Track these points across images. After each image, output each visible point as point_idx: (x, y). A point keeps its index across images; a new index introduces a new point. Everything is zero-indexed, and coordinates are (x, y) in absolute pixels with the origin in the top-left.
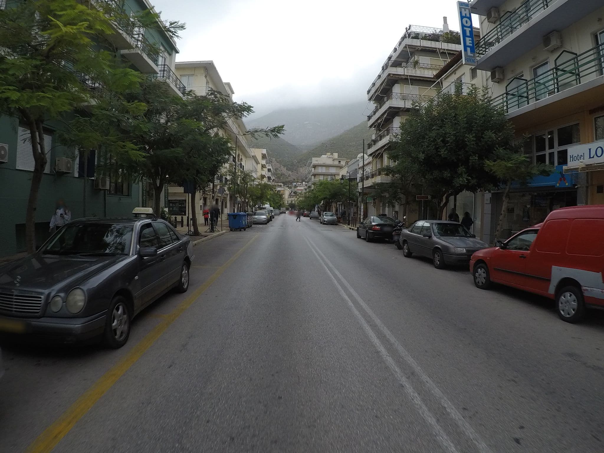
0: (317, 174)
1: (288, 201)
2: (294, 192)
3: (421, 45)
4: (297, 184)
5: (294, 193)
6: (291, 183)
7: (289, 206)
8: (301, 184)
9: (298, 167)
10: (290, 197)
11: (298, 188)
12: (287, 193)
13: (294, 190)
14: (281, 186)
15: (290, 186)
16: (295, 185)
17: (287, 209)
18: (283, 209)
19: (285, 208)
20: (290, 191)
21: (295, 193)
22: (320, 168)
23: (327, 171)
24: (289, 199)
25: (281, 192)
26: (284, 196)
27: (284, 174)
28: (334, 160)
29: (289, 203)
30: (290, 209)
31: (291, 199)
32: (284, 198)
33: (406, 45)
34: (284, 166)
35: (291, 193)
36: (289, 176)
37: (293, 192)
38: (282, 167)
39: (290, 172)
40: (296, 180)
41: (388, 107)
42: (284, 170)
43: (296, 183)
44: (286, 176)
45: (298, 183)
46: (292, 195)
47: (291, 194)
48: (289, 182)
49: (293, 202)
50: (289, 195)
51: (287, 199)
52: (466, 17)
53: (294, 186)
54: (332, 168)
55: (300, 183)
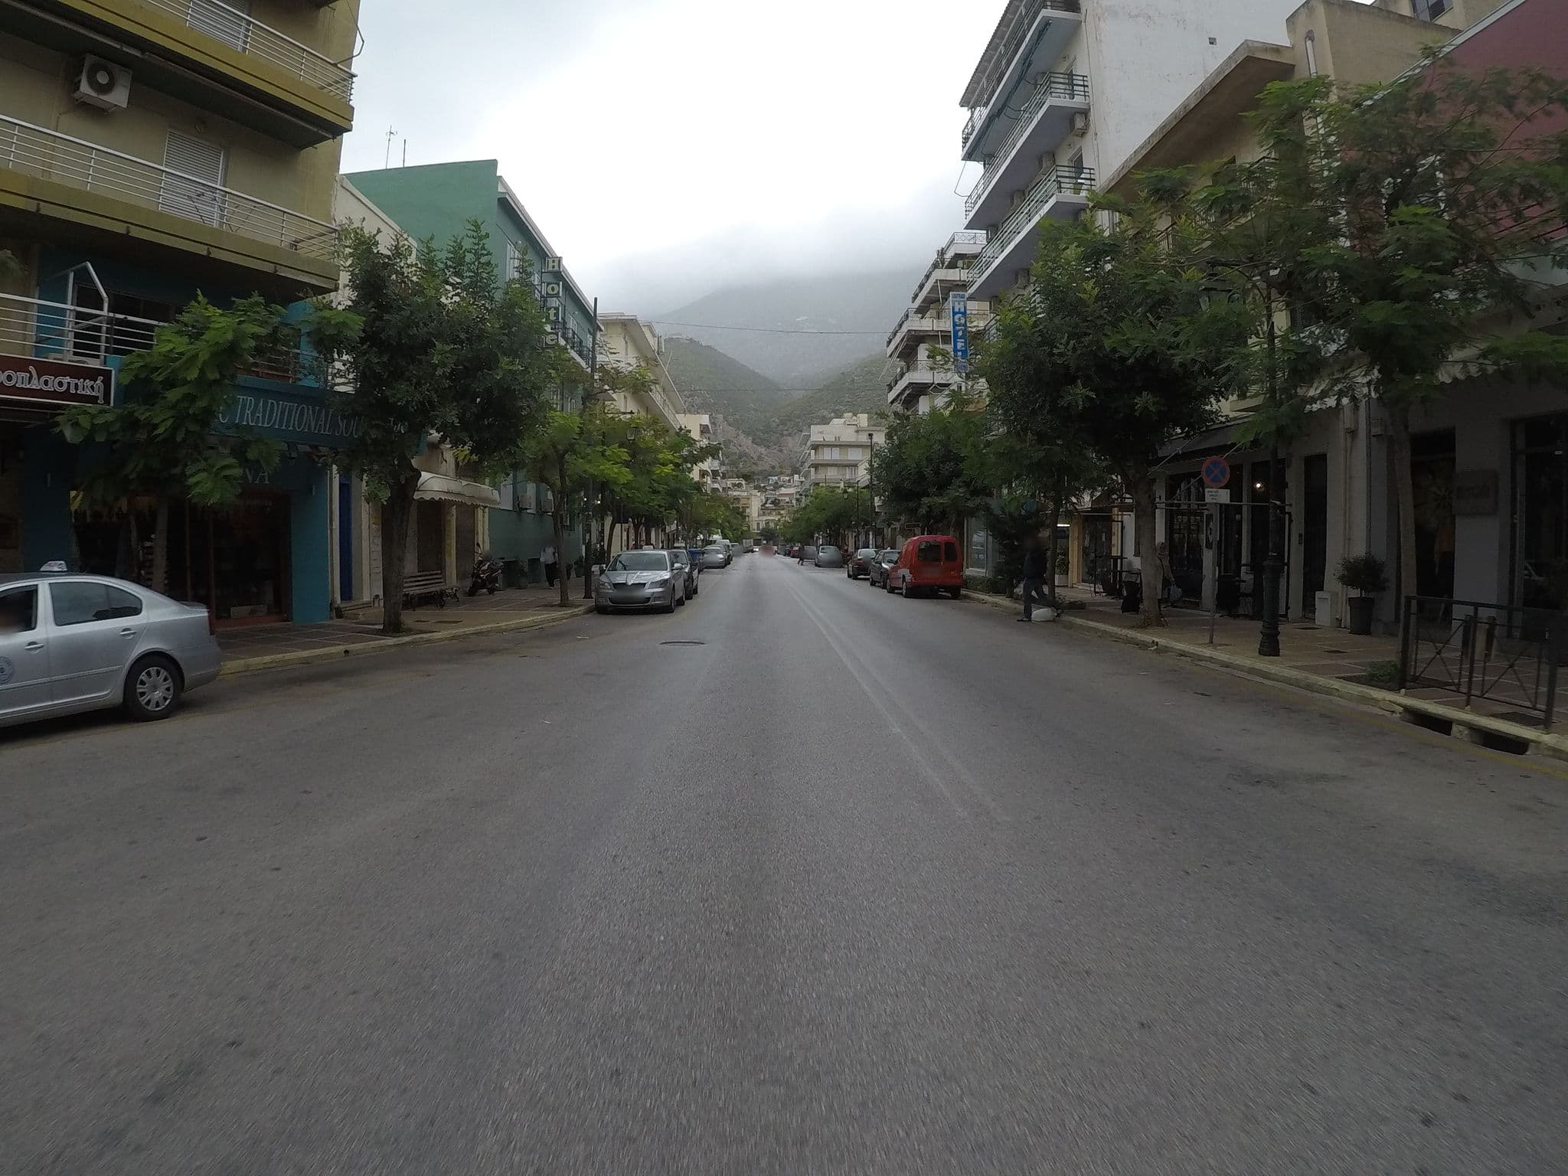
0: (823, 465)
1: (758, 524)
2: (773, 499)
3: (962, 279)
4: (779, 478)
5: (772, 503)
6: (766, 479)
7: (761, 534)
8: (789, 480)
9: (782, 435)
10: (764, 514)
11: (783, 491)
12: (755, 504)
13: (772, 495)
14: (739, 485)
15: (762, 485)
16: (776, 483)
17: (757, 543)
18: (748, 543)
19: (752, 540)
20: (763, 498)
21: (775, 502)
22: (827, 450)
23: (844, 457)
24: (760, 518)
25: (741, 502)
26: (748, 510)
27: (746, 455)
28: (857, 432)
29: (761, 528)
30: (765, 542)
31: (765, 518)
32: (748, 516)
33: (937, 280)
34: (748, 434)
35: (766, 503)
36: (760, 458)
37: (769, 501)
38: (742, 436)
39: (762, 450)
40: (778, 470)
41: (908, 382)
42: (746, 443)
43: (776, 478)
44: (753, 458)
45: (782, 478)
46: (767, 509)
47: (766, 505)
48: (761, 472)
49: (772, 525)
50: (762, 509)
51: (757, 519)
52: (959, 313)
53: (771, 485)
54: (854, 449)
55: (788, 478)
